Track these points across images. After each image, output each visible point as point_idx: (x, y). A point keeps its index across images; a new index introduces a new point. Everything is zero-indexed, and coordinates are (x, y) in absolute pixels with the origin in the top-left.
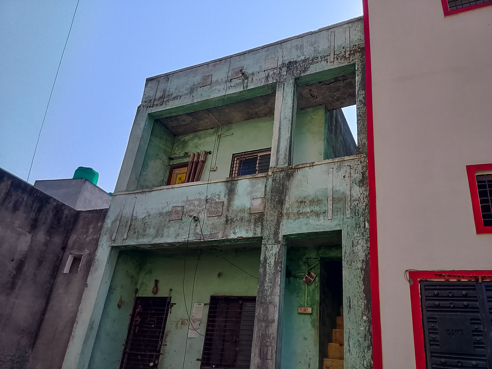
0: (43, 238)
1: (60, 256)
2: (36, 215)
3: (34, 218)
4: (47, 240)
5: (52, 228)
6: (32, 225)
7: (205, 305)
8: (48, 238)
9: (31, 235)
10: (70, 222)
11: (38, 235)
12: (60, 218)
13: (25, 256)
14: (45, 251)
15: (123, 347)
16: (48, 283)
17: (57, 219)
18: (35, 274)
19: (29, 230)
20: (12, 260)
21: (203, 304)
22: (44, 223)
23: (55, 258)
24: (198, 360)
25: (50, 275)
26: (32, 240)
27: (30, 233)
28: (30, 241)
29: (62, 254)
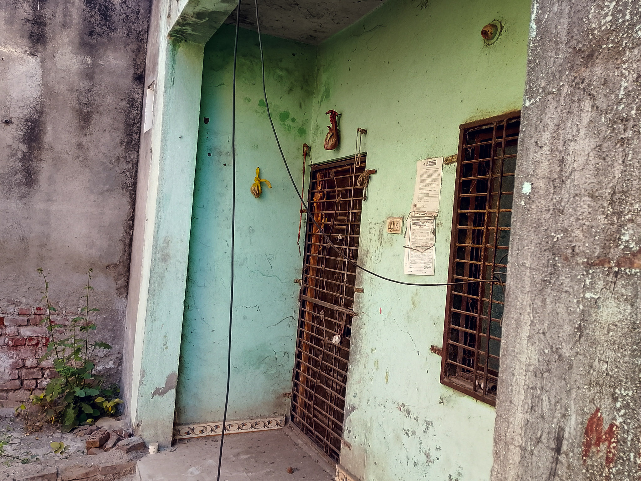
0: (74, 60)
1: (137, 96)
2: (34, 9)
3: (31, 18)
4: (86, 63)
5: (91, 33)
6: (31, 36)
7: (448, 164)
8: (89, 61)
9: (39, 59)
10: (138, 13)
11: (58, 55)
12: (106, 7)
13: (38, 108)
14: (89, 91)
15: (298, 288)
16: (122, 160)
17: (99, 10)
18: (80, 146)
19: (27, 48)
20: (7, 122)
21: (440, 161)
22: (64, 26)
23: (124, 103)
24: (434, 349)
25: (121, 143)
26: (45, 71)
27: (32, 55)
28: (39, 71)
29: (140, 92)
